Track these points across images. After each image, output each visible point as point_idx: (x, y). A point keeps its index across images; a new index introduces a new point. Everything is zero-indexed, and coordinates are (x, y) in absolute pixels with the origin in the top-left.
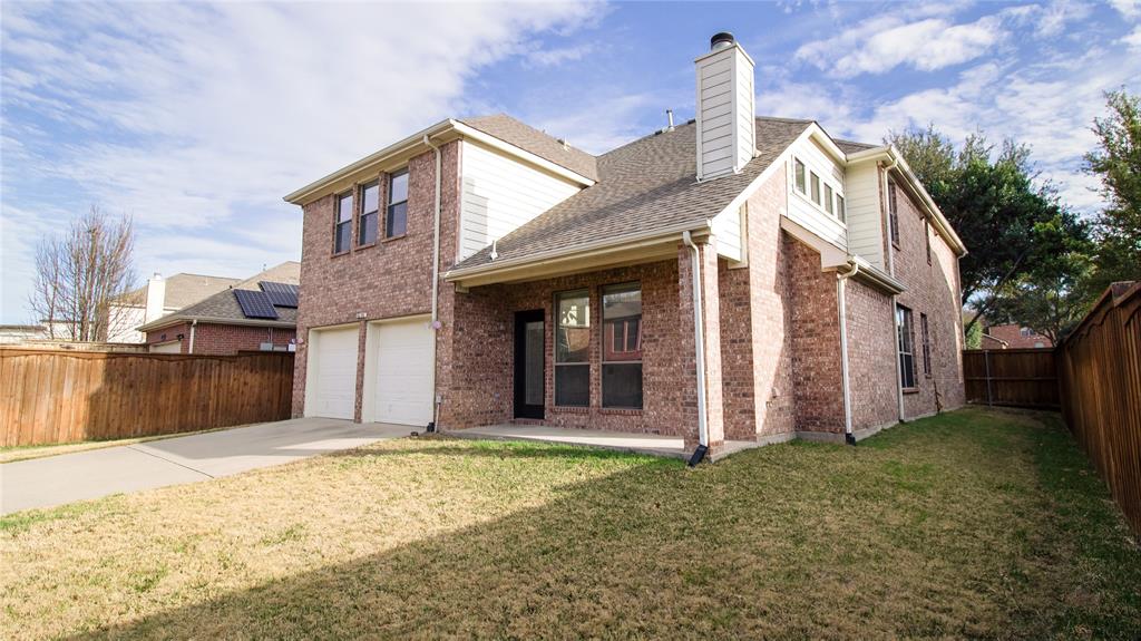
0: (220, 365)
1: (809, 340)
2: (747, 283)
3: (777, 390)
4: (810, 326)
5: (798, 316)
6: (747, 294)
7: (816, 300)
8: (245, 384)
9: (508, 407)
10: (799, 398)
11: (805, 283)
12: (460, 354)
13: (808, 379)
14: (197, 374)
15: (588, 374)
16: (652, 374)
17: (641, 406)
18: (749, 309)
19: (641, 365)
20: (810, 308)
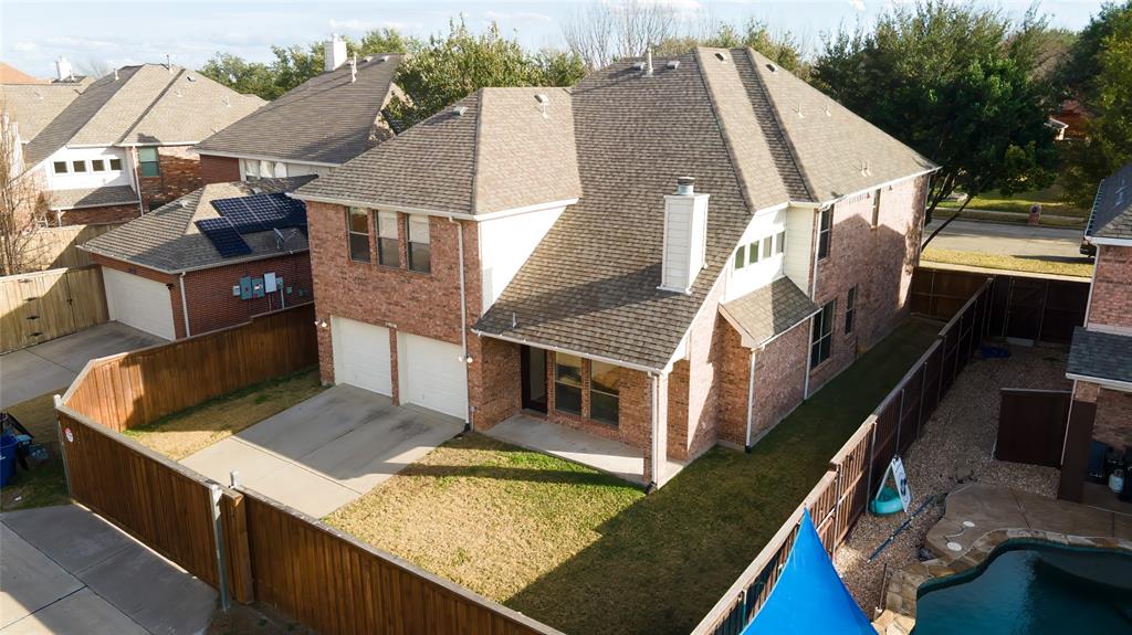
0: (241, 334)
1: (730, 386)
2: (688, 370)
3: (704, 424)
4: (731, 377)
5: (725, 369)
6: (688, 377)
7: (737, 362)
8: (262, 344)
9: (518, 402)
10: (720, 420)
11: (732, 350)
12: (487, 380)
13: (727, 409)
14: (227, 346)
15: (580, 396)
16: (626, 408)
17: (617, 425)
18: (688, 386)
19: (617, 399)
20: (732, 367)
